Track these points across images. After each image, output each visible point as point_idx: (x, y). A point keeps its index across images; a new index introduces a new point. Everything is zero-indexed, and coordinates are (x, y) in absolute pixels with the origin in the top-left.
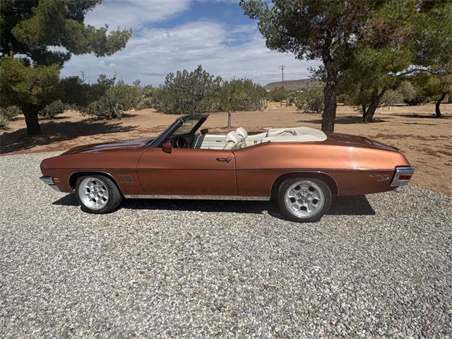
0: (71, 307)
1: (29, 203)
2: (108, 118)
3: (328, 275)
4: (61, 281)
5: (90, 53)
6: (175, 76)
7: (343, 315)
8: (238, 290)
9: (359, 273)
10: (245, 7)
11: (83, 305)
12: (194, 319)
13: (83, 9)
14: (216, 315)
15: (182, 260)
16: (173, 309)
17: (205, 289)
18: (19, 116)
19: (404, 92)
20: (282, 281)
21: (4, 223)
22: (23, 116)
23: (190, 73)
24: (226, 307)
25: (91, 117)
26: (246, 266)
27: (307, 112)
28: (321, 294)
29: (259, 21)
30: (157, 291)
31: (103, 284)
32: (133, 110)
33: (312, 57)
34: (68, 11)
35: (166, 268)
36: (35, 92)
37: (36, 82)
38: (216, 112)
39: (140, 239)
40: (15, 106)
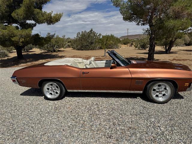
0: (44, 135)
1: (21, 89)
2: (52, 52)
3: (159, 123)
4: (38, 123)
5: (45, 23)
6: (81, 34)
7: (168, 142)
8: (118, 129)
9: (172, 122)
10: (114, 2)
11: (49, 134)
12: (99, 142)
13: (42, 4)
14: (109, 140)
15: (91, 114)
16: (89, 137)
17: (103, 128)
18: (14, 51)
19: (185, 40)
20: (137, 125)
21: (11, 97)
22: (16, 51)
23: (87, 32)
24: (113, 137)
25: (44, 51)
26: (120, 118)
27: (140, 49)
28: (156, 132)
29: (120, 8)
30: (81, 129)
31: (57, 125)
32: (62, 48)
33: (144, 24)
34: (35, 5)
35: (84, 118)
36: (21, 41)
37: (21, 36)
38: (99, 49)
39: (71, 105)
40: (12, 47)
